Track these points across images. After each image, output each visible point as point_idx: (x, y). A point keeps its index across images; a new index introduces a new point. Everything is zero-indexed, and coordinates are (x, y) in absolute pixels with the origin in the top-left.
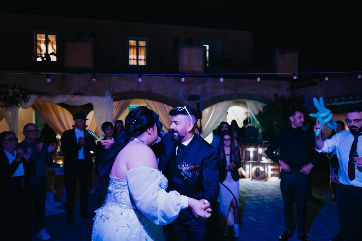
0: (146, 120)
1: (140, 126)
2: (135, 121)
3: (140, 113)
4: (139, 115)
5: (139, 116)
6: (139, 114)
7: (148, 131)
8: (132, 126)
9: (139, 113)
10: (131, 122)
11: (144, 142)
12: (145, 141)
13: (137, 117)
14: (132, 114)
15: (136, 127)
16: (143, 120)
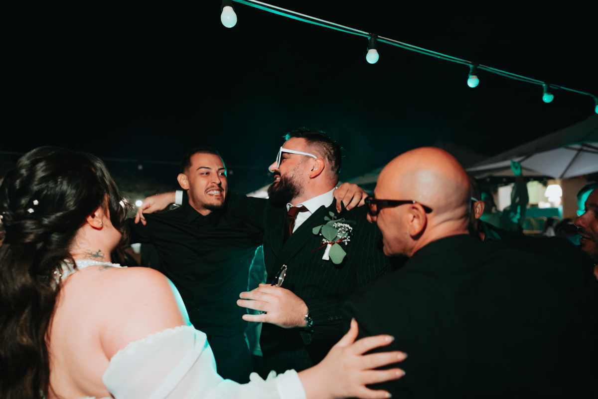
0: (74, 191)
1: (58, 214)
2: (36, 202)
3: (43, 174)
4: (43, 180)
5: (44, 185)
6: (43, 177)
7: (91, 223)
8: (29, 224)
9: (40, 174)
10: (22, 211)
11: (100, 254)
12: (100, 251)
13: (35, 188)
14: (18, 182)
15: (46, 221)
16: (63, 195)
